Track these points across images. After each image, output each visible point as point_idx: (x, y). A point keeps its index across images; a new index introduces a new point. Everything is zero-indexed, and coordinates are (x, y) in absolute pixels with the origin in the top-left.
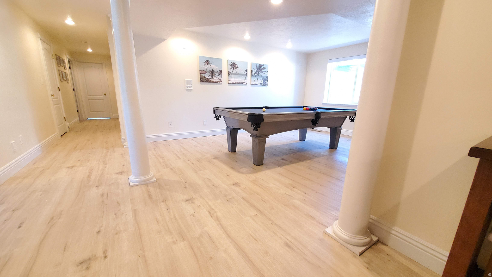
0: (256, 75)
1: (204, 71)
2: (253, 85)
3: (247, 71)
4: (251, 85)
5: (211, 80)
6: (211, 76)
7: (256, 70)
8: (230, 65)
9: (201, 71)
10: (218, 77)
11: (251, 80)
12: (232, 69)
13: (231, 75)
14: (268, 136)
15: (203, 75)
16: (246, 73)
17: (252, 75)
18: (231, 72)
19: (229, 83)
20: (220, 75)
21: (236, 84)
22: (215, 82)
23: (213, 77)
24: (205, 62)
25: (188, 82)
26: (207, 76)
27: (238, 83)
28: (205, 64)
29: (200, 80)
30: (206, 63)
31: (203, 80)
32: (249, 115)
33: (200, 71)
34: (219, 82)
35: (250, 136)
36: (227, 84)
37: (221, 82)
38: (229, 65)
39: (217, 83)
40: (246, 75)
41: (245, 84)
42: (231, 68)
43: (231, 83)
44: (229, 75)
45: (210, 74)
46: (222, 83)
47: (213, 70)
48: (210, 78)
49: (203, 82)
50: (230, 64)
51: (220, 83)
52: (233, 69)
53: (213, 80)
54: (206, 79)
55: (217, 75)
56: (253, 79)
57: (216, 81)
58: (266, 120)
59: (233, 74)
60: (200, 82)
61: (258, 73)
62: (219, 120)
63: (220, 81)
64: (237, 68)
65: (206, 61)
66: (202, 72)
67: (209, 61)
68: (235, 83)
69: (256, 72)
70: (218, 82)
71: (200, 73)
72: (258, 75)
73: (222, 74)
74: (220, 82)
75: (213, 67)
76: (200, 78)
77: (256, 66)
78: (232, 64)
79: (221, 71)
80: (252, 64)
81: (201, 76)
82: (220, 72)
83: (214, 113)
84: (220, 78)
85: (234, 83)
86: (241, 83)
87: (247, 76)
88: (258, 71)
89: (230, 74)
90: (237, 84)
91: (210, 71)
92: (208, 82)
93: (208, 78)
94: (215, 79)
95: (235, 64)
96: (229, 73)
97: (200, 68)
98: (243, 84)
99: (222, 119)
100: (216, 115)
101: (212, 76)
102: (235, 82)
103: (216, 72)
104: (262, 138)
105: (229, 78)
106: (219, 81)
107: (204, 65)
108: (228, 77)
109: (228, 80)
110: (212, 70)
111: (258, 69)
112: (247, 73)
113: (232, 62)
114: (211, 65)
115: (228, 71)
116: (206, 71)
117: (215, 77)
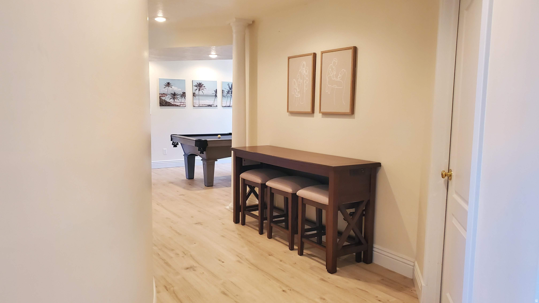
0: (229, 95)
1: (164, 94)
2: (225, 107)
3: (216, 92)
4: (223, 107)
5: (173, 103)
6: (172, 99)
7: (228, 90)
8: (195, 86)
9: (161, 95)
10: (180, 100)
11: (222, 101)
12: (198, 90)
13: (196, 96)
14: (217, 160)
15: (163, 98)
16: (215, 94)
17: (223, 96)
18: (196, 94)
19: (194, 105)
20: (183, 97)
21: (203, 106)
22: (177, 106)
23: (174, 100)
26: (168, 99)
27: (205, 105)
28: (165, 86)
29: (160, 104)
30: (166, 85)
31: (163, 103)
32: (196, 141)
33: (160, 94)
34: (182, 105)
35: (201, 160)
36: (192, 107)
37: (185, 105)
38: (194, 87)
39: (180, 106)
40: (216, 96)
41: (214, 106)
42: (197, 89)
43: (197, 106)
44: (194, 97)
45: (171, 97)
46: (186, 106)
47: (174, 92)
48: (171, 101)
49: (163, 106)
50: (196, 85)
51: (183, 106)
52: (199, 90)
53: (175, 103)
54: (167, 102)
55: (180, 97)
56: (225, 100)
57: (178, 104)
58: (210, 145)
59: (199, 95)
60: (160, 106)
61: (230, 92)
62: (177, 147)
63: (183, 105)
64: (204, 89)
65: (167, 84)
66: (162, 95)
67: (170, 83)
68: (202, 106)
69: (228, 92)
70: (181, 106)
71: (160, 97)
72: (231, 96)
73: (185, 96)
74: (184, 105)
75: (175, 89)
76: (160, 102)
77: (228, 85)
78: (197, 84)
79: (184, 93)
80: (223, 83)
81: (161, 100)
82: (184, 95)
83: (171, 140)
84: (183, 100)
85: (201, 105)
86: (210, 106)
87: (217, 97)
88: (231, 90)
89: (195, 96)
90: (204, 106)
91: (172, 94)
92: (169, 106)
93: (169, 101)
94: (177, 102)
95: (201, 84)
96: (194, 95)
97: (160, 92)
98: (211, 106)
100: (173, 142)
101: (174, 98)
102: (202, 105)
103: (179, 95)
104: (210, 161)
105: (194, 100)
107: (164, 88)
108: (193, 99)
109: (193, 103)
110: (173, 93)
112: (216, 94)
113: (197, 83)
114: (172, 87)
115: (193, 92)
116: (166, 94)
117: (177, 100)
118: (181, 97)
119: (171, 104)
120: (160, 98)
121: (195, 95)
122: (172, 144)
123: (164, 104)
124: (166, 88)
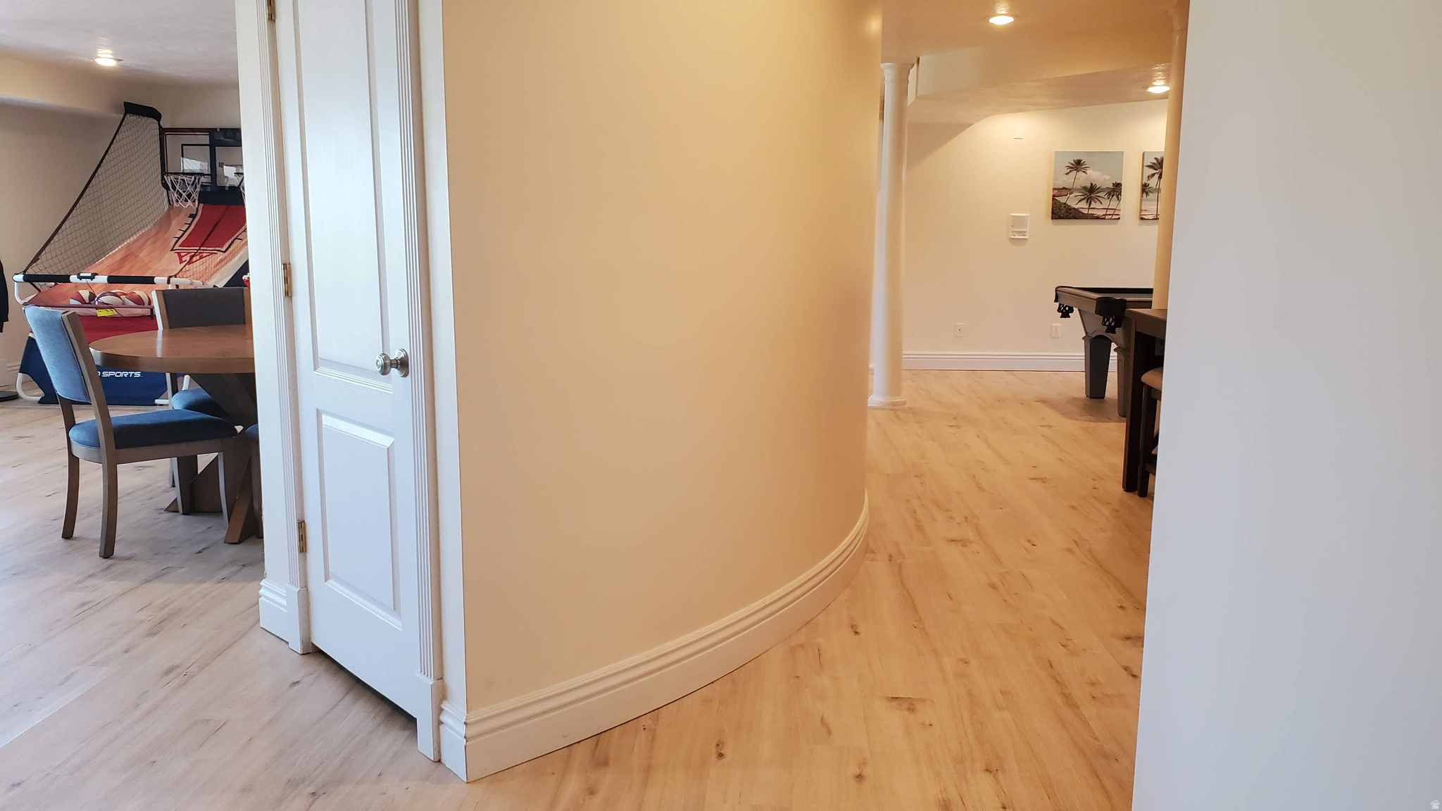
1: (1064, 188)
5: (1085, 212)
6: (1084, 201)
8: (1148, 166)
9: (1056, 191)
10: (1106, 203)
12: (1157, 176)
13: (1150, 194)
15: (1062, 200)
18: (1150, 186)
19: (1143, 217)
20: (1115, 197)
22: (1098, 218)
23: (1090, 203)
24: (1070, 165)
25: (1018, 222)
26: (1073, 201)
28: (1069, 170)
29: (1053, 213)
30: (1072, 168)
31: (1061, 212)
33: (1054, 189)
34: (1110, 217)
36: (1138, 221)
37: (1117, 217)
38: (1145, 168)
39: (1104, 219)
42: (1153, 175)
43: (1151, 217)
44: (1145, 195)
45: (1083, 197)
46: (1119, 218)
47: (1092, 184)
48: (1082, 206)
49: (1061, 218)
50: (1151, 164)
51: (1111, 219)
52: (1160, 177)
53: (1091, 212)
54: (1070, 209)
55: (1106, 197)
57: (1101, 213)
59: (1158, 191)
60: (1052, 219)
62: (1069, 317)
63: (1112, 215)
65: (1074, 163)
66: (1060, 191)
67: (1082, 162)
70: (1107, 217)
71: (1054, 196)
73: (1120, 194)
74: (1114, 217)
75: (1094, 175)
76: (1052, 209)
78: (1155, 162)
79: (1118, 186)
81: (1055, 203)
82: (1116, 190)
84: (1114, 204)
89: (1147, 193)
91: (1085, 188)
92: (1075, 218)
93: (1076, 207)
94: (1098, 208)
96: (1145, 189)
97: (1054, 184)
101: (1089, 200)
103: (1103, 190)
105: (1143, 202)
106: (1109, 215)
107: (1067, 174)
108: (1141, 201)
109: (1141, 210)
110: (1089, 186)
113: (1155, 158)
114: (1087, 172)
115: (1142, 183)
116: (1070, 190)
117: (1098, 203)
118: (1109, 195)
119: (1080, 214)
120: (1053, 199)
121: (1147, 190)
122: (1059, 310)
123: (1063, 214)
124: (1070, 174)
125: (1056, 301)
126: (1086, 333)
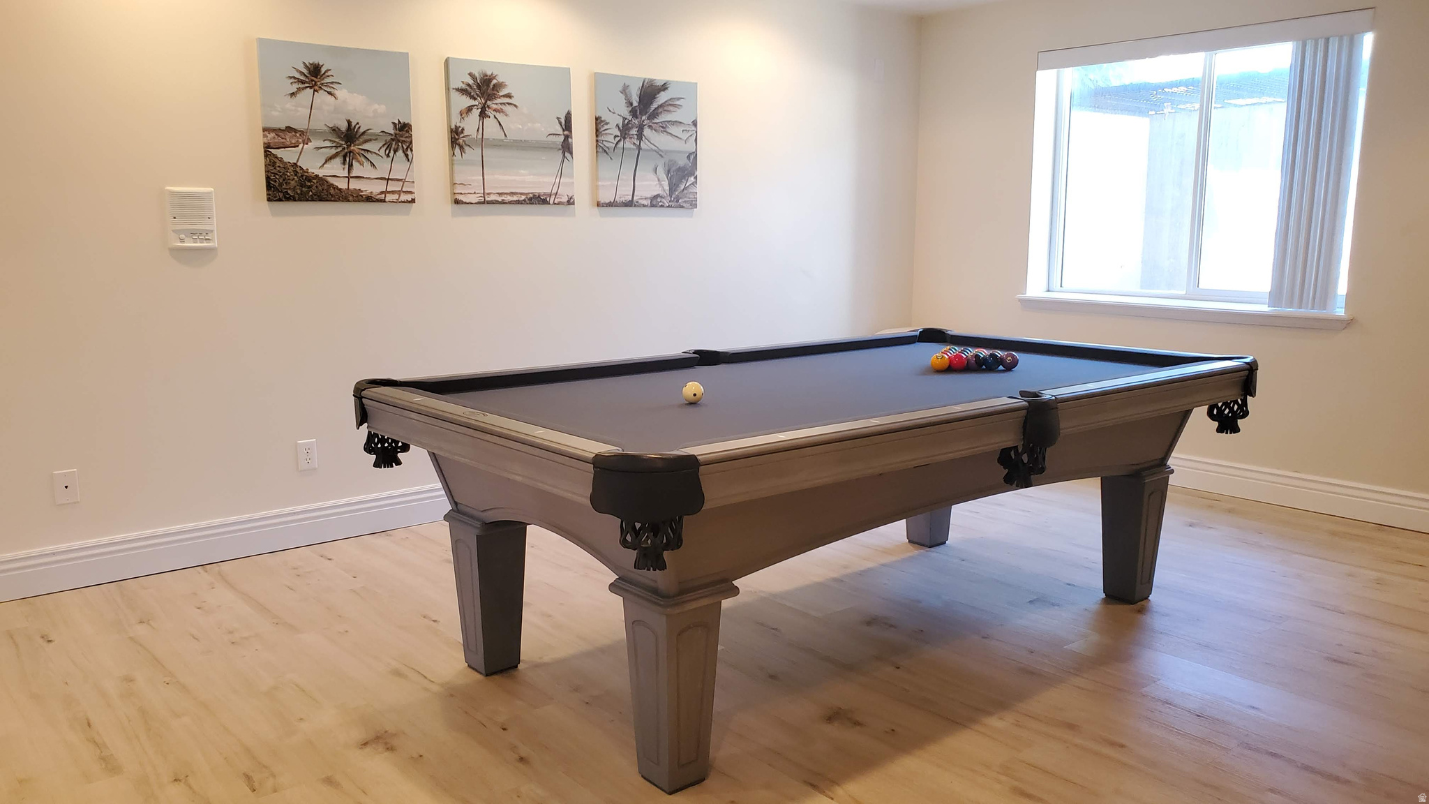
0: (628, 144)
1: (289, 129)
2: (610, 205)
3: (567, 125)
4: (598, 205)
5: (342, 184)
6: (338, 160)
7: (625, 119)
8: (458, 90)
9: (273, 134)
11: (595, 178)
12: (476, 112)
13: (466, 148)
14: (736, 583)
15: (288, 155)
16: (562, 138)
17: (600, 148)
18: (466, 133)
19: (461, 198)
20: (400, 153)
21: (503, 202)
22: (369, 199)
23: (351, 166)
24: (298, 75)
25: (189, 206)
27: (515, 198)
28: (296, 86)
29: (269, 187)
30: (303, 82)
31: (288, 186)
32: (601, 464)
33: (265, 130)
34: (395, 197)
35: (613, 587)
36: (449, 207)
37: (409, 197)
39: (383, 201)
40: (566, 148)
41: (559, 204)
42: (469, 109)
43: (474, 199)
44: (457, 150)
45: (334, 151)
46: (413, 201)
47: (349, 122)
48: (334, 171)
49: (288, 198)
50: (464, 86)
51: (398, 201)
52: (483, 115)
53: (354, 185)
54: (309, 179)
55: (382, 152)
56: (609, 169)
57: (374, 188)
58: (716, 493)
59: (482, 143)
60: (269, 200)
61: (634, 131)
62: (398, 463)
63: (399, 192)
64: (507, 109)
65: (305, 71)
66: (280, 136)
67: (323, 70)
68: (499, 199)
69: (624, 130)
70: (389, 197)
71: (267, 147)
72: (639, 148)
73: (410, 147)
74: (404, 197)
76: (268, 178)
77: (625, 90)
78: (471, 82)
79: (403, 129)
80: (599, 81)
81: (271, 162)
82: (401, 138)
83: (363, 416)
84: (399, 167)
85: (492, 198)
86: (538, 200)
87: (571, 153)
88: (636, 121)
89: (461, 148)
90: (510, 203)
91: (335, 130)
92: (321, 199)
93: (321, 173)
94: (368, 178)
95: (490, 80)
96: (456, 138)
98: (545, 202)
99: (416, 459)
100: (371, 437)
101: (348, 158)
102: (500, 194)
103: (375, 138)
104: (694, 605)
105: (456, 167)
106: (393, 192)
107: (293, 94)
108: (452, 163)
110: (343, 126)
111: (634, 113)
112: (567, 137)
113: (470, 74)
114: (336, 92)
115: (449, 126)
116: (302, 133)
117: (366, 163)
118: (389, 147)
119: (332, 191)
120: (267, 154)
121: (461, 141)
122: (369, 448)
123: (294, 189)
124: (300, 96)
125: (360, 424)
126: (455, 503)
